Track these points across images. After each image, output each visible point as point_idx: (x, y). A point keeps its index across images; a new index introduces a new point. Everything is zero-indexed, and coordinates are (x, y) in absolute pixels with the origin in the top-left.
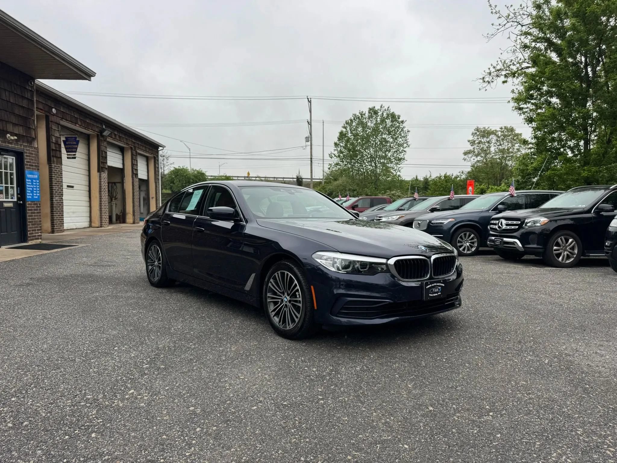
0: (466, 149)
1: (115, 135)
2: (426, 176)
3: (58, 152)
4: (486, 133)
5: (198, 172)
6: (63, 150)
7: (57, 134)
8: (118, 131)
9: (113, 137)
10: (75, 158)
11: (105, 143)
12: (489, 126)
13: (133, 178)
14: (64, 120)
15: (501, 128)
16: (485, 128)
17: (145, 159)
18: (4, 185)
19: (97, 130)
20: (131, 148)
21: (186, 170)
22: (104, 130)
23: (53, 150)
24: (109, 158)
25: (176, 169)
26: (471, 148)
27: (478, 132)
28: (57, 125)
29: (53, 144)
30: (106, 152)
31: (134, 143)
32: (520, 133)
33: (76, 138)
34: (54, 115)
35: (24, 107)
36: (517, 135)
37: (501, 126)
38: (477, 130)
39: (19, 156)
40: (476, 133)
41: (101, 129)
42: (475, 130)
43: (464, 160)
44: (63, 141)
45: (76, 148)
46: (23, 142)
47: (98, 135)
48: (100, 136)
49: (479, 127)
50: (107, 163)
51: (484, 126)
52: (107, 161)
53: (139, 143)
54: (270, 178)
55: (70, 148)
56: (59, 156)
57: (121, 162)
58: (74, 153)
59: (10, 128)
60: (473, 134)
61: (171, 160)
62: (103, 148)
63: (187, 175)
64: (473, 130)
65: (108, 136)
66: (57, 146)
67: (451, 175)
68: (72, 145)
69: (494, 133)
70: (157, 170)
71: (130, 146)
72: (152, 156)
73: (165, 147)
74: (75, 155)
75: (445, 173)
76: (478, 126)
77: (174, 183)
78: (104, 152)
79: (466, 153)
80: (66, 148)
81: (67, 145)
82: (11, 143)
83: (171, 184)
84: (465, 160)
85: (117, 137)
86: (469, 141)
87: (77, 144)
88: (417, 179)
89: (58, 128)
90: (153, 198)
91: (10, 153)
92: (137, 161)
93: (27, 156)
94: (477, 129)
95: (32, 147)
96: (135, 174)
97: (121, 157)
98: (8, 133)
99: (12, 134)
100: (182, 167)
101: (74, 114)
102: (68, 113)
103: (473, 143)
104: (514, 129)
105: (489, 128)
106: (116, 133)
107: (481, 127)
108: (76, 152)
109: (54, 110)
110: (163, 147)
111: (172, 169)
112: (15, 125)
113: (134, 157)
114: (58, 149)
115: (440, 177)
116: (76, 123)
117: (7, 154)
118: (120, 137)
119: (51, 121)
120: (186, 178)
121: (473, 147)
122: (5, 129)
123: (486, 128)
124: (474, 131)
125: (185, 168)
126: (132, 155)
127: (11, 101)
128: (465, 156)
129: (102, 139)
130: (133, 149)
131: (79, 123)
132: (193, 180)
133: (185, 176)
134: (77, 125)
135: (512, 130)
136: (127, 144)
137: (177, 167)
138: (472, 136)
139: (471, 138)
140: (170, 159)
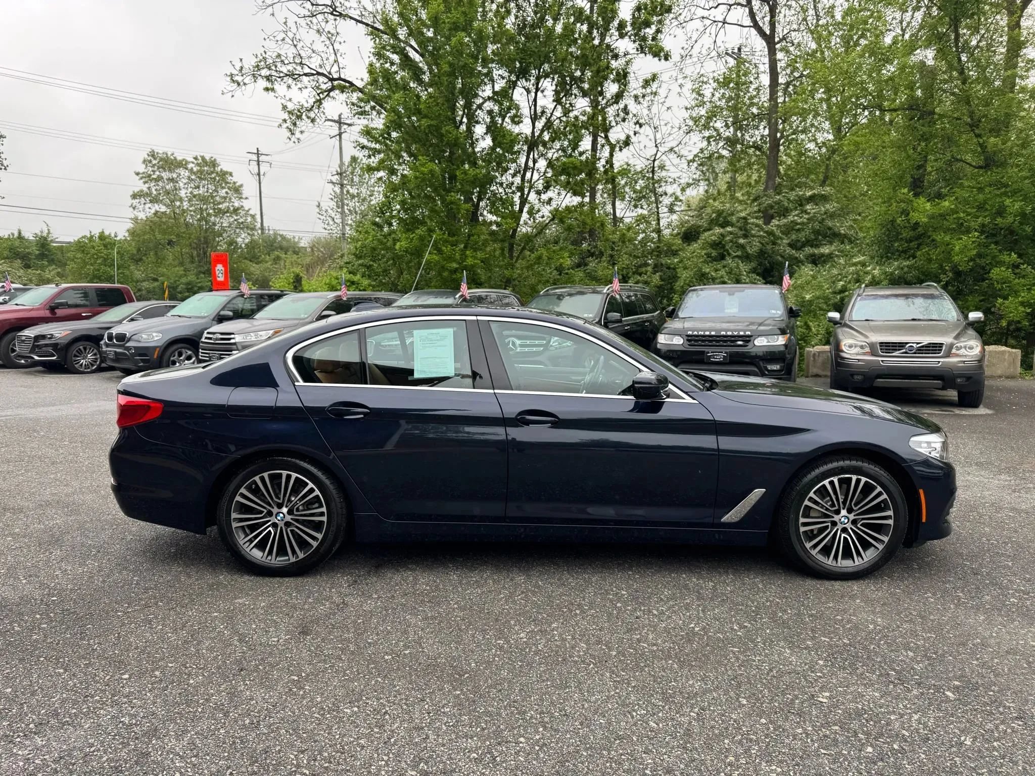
0: (137, 190)
2: (42, 232)
4: (169, 163)
12: (174, 150)
15: (196, 158)
16: (167, 154)
26: (145, 188)
27: (155, 159)
32: (229, 170)
36: (224, 174)
37: (195, 154)
38: (153, 156)
40: (150, 162)
42: (148, 155)
43: (131, 209)
49: (156, 151)
51: (165, 150)
60: (144, 161)
64: (144, 155)
67: (113, 235)
69: (182, 164)
75: (101, 231)
76: (154, 148)
79: (134, 196)
84: (134, 208)
86: (138, 174)
88: (20, 237)
94: (153, 154)
103: (147, 178)
104: (218, 162)
105: (173, 154)
107: (160, 150)
115: (92, 237)
121: (147, 185)
123: (169, 154)
124: (146, 156)
128: (133, 201)
135: (214, 164)
138: (144, 166)
139: (142, 168)
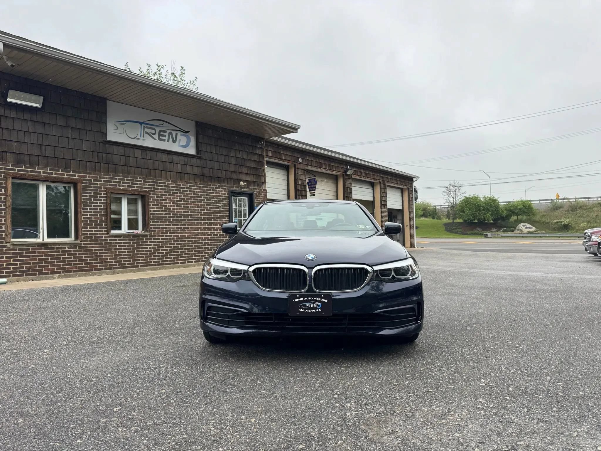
1: (361, 173)
3: (304, 192)
5: (490, 199)
6: (308, 190)
7: (303, 178)
8: (364, 169)
9: (359, 174)
10: (314, 195)
11: (350, 181)
13: (381, 208)
14: (309, 166)
17: (400, 191)
18: (238, 218)
19: (342, 170)
20: (380, 182)
21: (478, 198)
22: (348, 170)
23: (299, 190)
24: (353, 192)
25: (467, 198)
28: (302, 171)
29: (300, 186)
30: (352, 188)
31: (383, 177)
33: (315, 179)
34: (300, 163)
35: (255, 161)
39: (251, 197)
41: (345, 169)
44: (307, 182)
45: (315, 187)
46: (254, 186)
47: (343, 174)
48: (344, 175)
50: (352, 197)
52: (352, 196)
53: (389, 177)
54: (581, 198)
55: (311, 188)
56: (304, 194)
57: (372, 195)
58: (314, 192)
59: (243, 177)
61: (463, 190)
62: (347, 185)
63: (477, 203)
65: (352, 174)
66: (303, 187)
68: (313, 185)
70: (411, 200)
71: (378, 180)
72: (405, 187)
73: (419, 178)
74: (314, 193)
77: (464, 212)
78: (349, 189)
80: (309, 188)
81: (311, 185)
82: (244, 188)
83: (461, 213)
85: (363, 174)
87: (316, 184)
89: (304, 173)
90: (407, 226)
91: (244, 195)
92: (386, 193)
93: (256, 196)
95: (261, 190)
96: (384, 204)
97: (371, 191)
98: (241, 180)
99: (244, 181)
100: (472, 196)
101: (319, 160)
102: (313, 160)
106: (362, 171)
108: (315, 190)
109: (300, 160)
110: (417, 178)
111: (463, 198)
112: (247, 174)
113: (383, 190)
114: (303, 189)
116: (320, 168)
117: (239, 195)
118: (366, 174)
119: (298, 169)
120: (476, 206)
122: (239, 178)
125: (476, 195)
126: (381, 188)
127: (245, 157)
129: (347, 177)
130: (382, 183)
131: (324, 167)
132: (483, 207)
133: (475, 204)
134: (322, 169)
136: (375, 179)
137: (468, 196)
140: (462, 188)
